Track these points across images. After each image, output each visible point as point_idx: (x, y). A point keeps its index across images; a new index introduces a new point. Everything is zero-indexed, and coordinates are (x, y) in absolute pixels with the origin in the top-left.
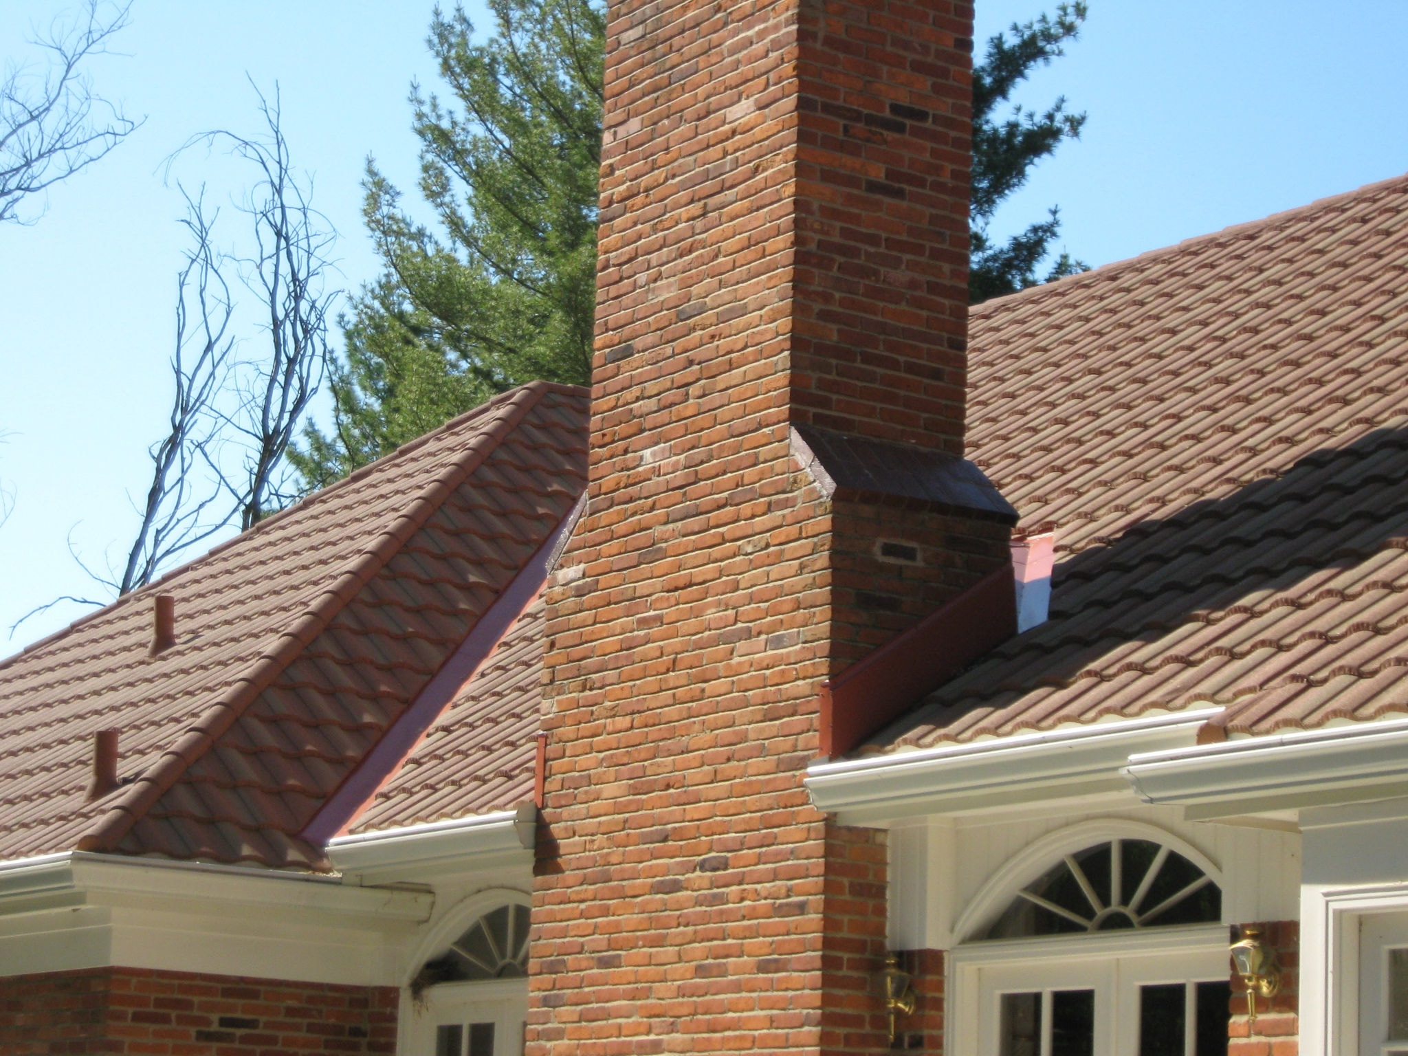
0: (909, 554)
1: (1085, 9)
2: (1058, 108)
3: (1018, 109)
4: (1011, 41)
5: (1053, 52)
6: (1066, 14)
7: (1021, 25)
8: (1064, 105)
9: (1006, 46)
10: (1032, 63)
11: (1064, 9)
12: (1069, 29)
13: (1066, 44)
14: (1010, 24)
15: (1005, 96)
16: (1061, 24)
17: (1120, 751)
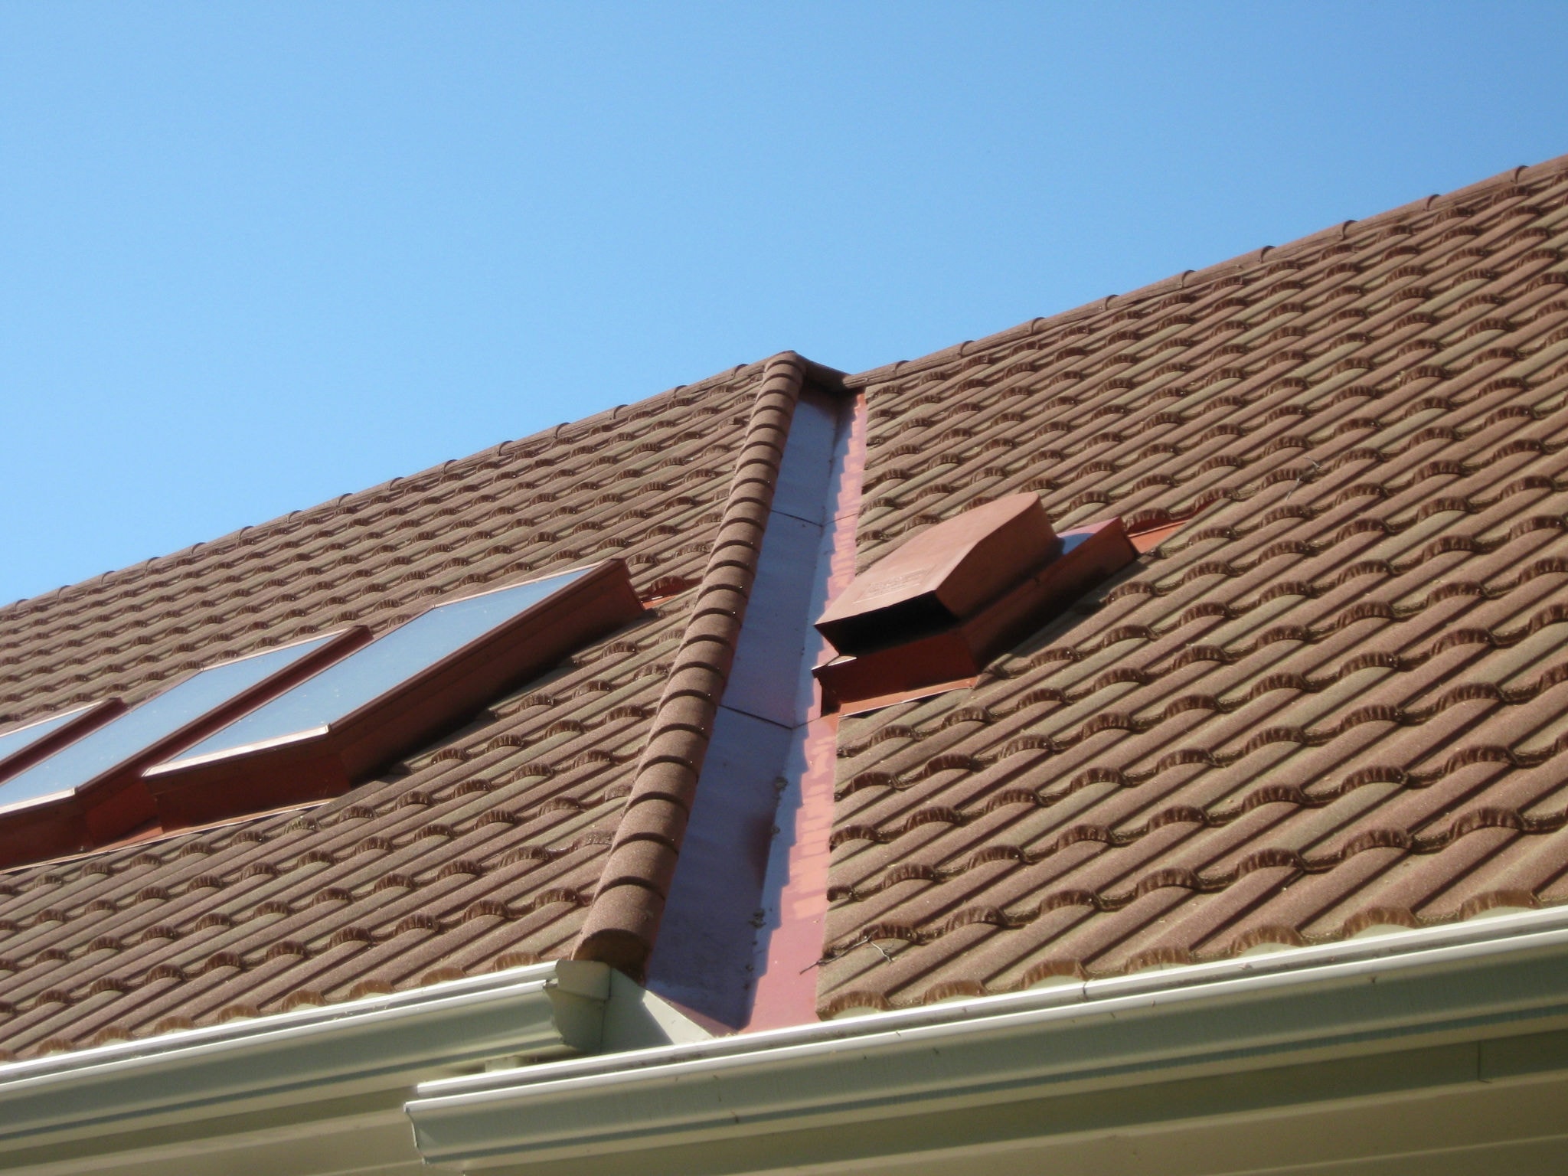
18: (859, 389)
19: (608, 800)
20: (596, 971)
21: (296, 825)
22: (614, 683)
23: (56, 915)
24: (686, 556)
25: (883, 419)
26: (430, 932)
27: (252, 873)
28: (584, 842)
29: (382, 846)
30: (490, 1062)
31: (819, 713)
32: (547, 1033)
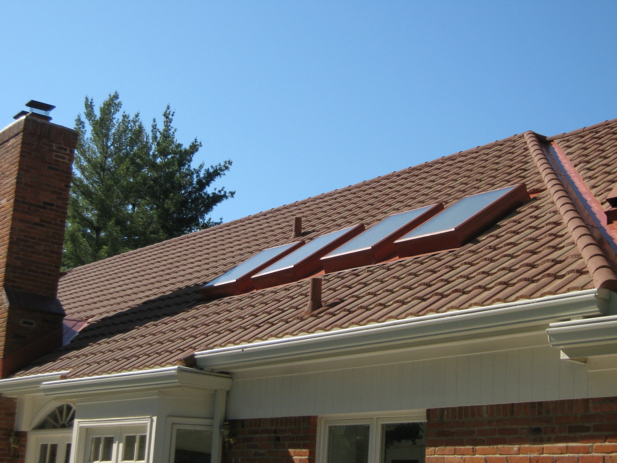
0: (31, 324)
1: (232, 163)
2: (222, 190)
3: (216, 189)
4: (211, 170)
5: (222, 174)
6: (226, 164)
7: (214, 166)
8: (224, 189)
9: (210, 172)
10: (216, 177)
11: (226, 162)
12: (227, 168)
13: (226, 172)
14: (211, 166)
15: (209, 186)
16: (225, 166)
17: (40, 382)
18: (552, 141)
19: (566, 246)
20: (606, 291)
21: (450, 256)
22: (538, 216)
23: (379, 280)
24: (533, 184)
25: (567, 148)
26: (529, 282)
27: (445, 268)
28: (570, 257)
29: (488, 260)
30: (573, 317)
31: (606, 224)
32: (595, 309)
